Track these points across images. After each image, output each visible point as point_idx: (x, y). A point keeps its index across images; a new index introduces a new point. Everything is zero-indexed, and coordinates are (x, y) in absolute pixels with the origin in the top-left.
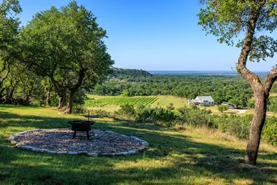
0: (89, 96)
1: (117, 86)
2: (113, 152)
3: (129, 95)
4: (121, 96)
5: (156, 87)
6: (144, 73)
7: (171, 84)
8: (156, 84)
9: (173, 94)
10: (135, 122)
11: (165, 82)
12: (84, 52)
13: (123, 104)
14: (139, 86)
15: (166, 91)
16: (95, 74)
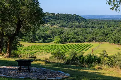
0: (21, 43)
1: (48, 32)
2: (46, 78)
3: (61, 42)
4: (52, 44)
5: (90, 33)
6: (77, 18)
7: (107, 30)
8: (90, 30)
9: (108, 41)
10: (63, 64)
11: (101, 27)
12: (21, 8)
13: (55, 51)
14: (72, 32)
15: (101, 38)
16: (30, 25)
